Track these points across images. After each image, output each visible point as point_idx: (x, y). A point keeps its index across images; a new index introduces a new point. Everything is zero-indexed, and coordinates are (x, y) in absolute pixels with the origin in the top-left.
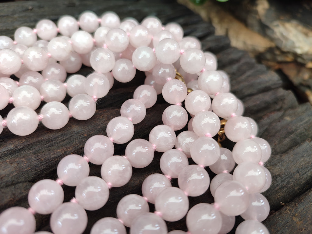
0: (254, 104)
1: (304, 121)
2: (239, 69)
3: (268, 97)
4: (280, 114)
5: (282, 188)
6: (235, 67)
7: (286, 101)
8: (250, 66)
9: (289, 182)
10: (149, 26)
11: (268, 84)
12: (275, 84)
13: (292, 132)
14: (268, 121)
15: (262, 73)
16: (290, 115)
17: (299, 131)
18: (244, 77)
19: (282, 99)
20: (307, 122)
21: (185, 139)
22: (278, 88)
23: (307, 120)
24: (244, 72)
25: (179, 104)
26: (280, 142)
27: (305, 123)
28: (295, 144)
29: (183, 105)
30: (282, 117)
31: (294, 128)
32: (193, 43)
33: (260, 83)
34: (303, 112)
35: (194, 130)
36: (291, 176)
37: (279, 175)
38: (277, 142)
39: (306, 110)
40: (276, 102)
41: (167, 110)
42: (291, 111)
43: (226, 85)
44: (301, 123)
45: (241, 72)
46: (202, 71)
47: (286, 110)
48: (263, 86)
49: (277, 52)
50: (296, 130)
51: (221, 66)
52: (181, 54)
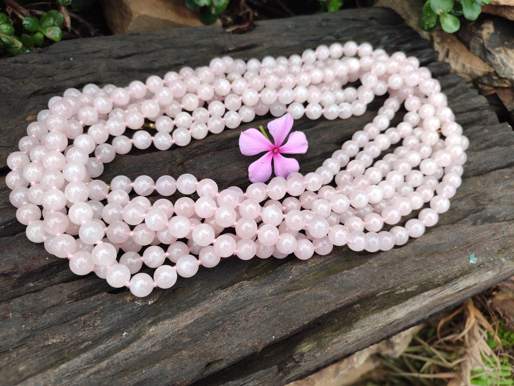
0: (462, 119)
1: (499, 134)
2: (454, 93)
3: (474, 115)
4: (481, 127)
5: (473, 170)
6: (452, 90)
7: (488, 120)
8: (465, 91)
9: (478, 168)
10: (397, 59)
11: (476, 106)
12: (482, 106)
13: (487, 140)
14: (471, 130)
15: (474, 96)
16: (488, 129)
17: (493, 141)
18: (457, 99)
19: (486, 118)
20: (501, 135)
21: (418, 132)
22: (484, 109)
23: (501, 133)
24: (459, 95)
25: (415, 111)
26: (477, 145)
27: (499, 136)
28: (489, 147)
29: (417, 112)
30: (482, 130)
31: (489, 138)
32: (426, 73)
33: (470, 105)
34: (500, 128)
35: (424, 127)
36: (481, 165)
37: (472, 162)
38: (475, 144)
39: (503, 127)
40: (480, 120)
41: (407, 115)
42: (490, 127)
43: (445, 103)
44: (496, 135)
45: (456, 95)
46: (431, 93)
47: (487, 125)
48: (472, 107)
49: (495, 78)
50: (491, 139)
51: (443, 90)
52: (421, 81)
